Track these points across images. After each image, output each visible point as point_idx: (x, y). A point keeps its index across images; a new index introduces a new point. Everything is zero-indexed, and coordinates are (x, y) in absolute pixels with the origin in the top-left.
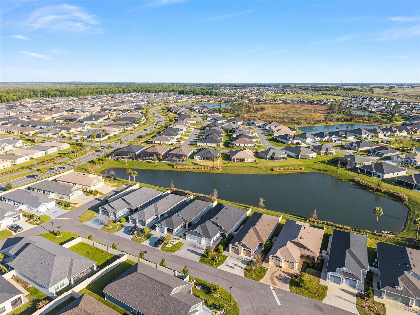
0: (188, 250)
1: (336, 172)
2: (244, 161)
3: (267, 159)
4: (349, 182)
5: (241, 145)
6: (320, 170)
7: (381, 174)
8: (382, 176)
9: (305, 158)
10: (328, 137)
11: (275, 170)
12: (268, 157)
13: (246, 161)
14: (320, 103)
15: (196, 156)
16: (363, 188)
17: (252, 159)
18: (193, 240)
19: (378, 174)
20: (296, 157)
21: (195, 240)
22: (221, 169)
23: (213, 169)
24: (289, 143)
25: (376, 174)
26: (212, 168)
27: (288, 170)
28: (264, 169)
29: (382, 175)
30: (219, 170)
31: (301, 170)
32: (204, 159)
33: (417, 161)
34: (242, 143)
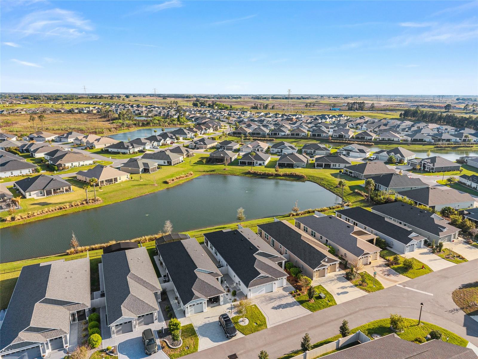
0: (273, 308)
1: (224, 169)
2: (117, 181)
3: (140, 173)
4: (247, 175)
5: (74, 164)
6: (207, 172)
7: (261, 162)
8: (263, 164)
9: (177, 163)
10: (163, 140)
11: (169, 181)
12: (141, 170)
13: (119, 181)
14: (83, 112)
15: (30, 192)
16: (263, 177)
17: (126, 176)
18: (259, 293)
19: (259, 162)
20: (166, 164)
21: (263, 290)
22: (100, 199)
23: (87, 203)
24: (131, 153)
25: (257, 163)
26: (84, 202)
27: (181, 179)
28: (157, 185)
29: (263, 162)
30: (99, 202)
31: (191, 176)
32: (49, 193)
33: (263, 147)
34: (74, 161)
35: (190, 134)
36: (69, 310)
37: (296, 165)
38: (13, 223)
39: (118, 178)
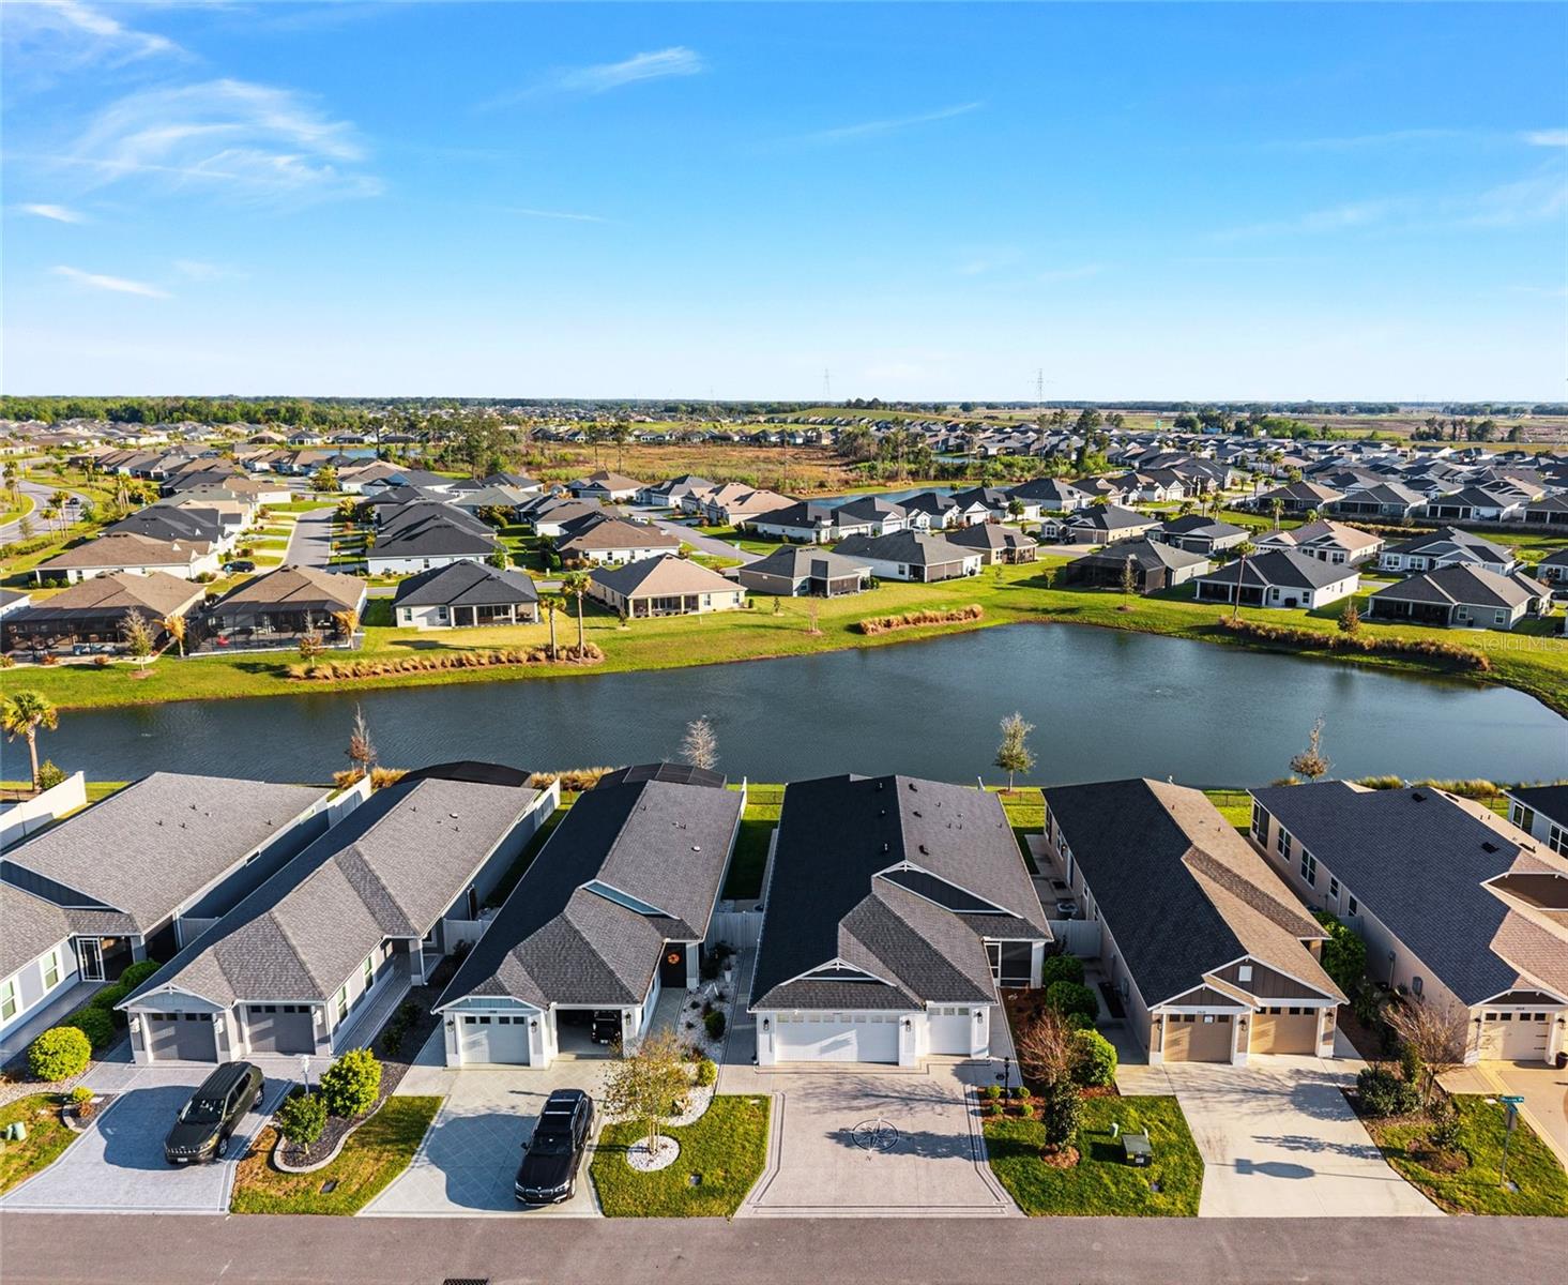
0: (845, 1138)
1: (1120, 609)
2: (696, 608)
3: (795, 594)
4: (1207, 638)
5: (617, 555)
6: (1046, 611)
7: (1297, 593)
8: (1306, 601)
9: (949, 578)
10: (956, 510)
11: (870, 626)
12: (797, 582)
13: (703, 608)
14: (792, 441)
15: (408, 606)
16: (1278, 647)
17: (733, 596)
18: (824, 1050)
19: (1286, 592)
20: (906, 577)
21: (846, 1042)
22: (598, 651)
23: (550, 658)
24: (823, 540)
25: (1276, 597)
26: (542, 655)
27: (922, 624)
28: (819, 632)
29: (1306, 594)
30: (590, 660)
31: (972, 619)
32: (463, 618)
33: (1345, 546)
34: (618, 545)
35: (1077, 496)
36: (74, 925)
37: (1463, 616)
38: (307, 686)
39: (702, 599)
